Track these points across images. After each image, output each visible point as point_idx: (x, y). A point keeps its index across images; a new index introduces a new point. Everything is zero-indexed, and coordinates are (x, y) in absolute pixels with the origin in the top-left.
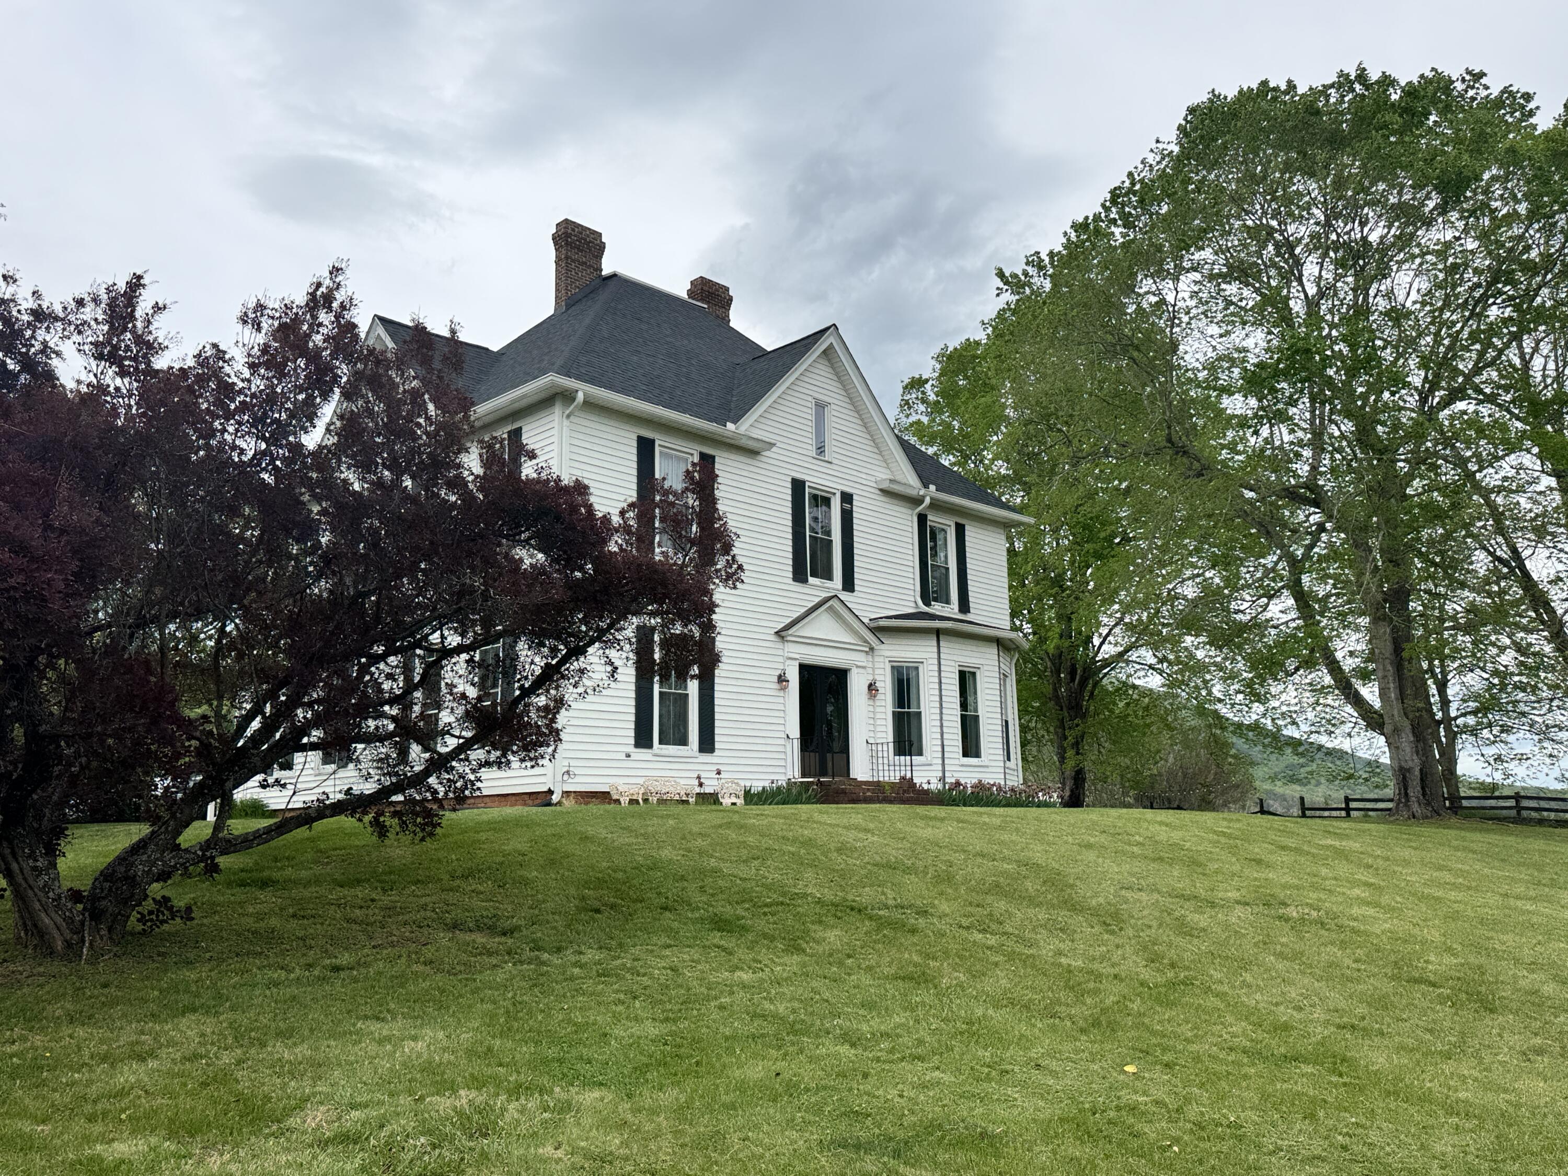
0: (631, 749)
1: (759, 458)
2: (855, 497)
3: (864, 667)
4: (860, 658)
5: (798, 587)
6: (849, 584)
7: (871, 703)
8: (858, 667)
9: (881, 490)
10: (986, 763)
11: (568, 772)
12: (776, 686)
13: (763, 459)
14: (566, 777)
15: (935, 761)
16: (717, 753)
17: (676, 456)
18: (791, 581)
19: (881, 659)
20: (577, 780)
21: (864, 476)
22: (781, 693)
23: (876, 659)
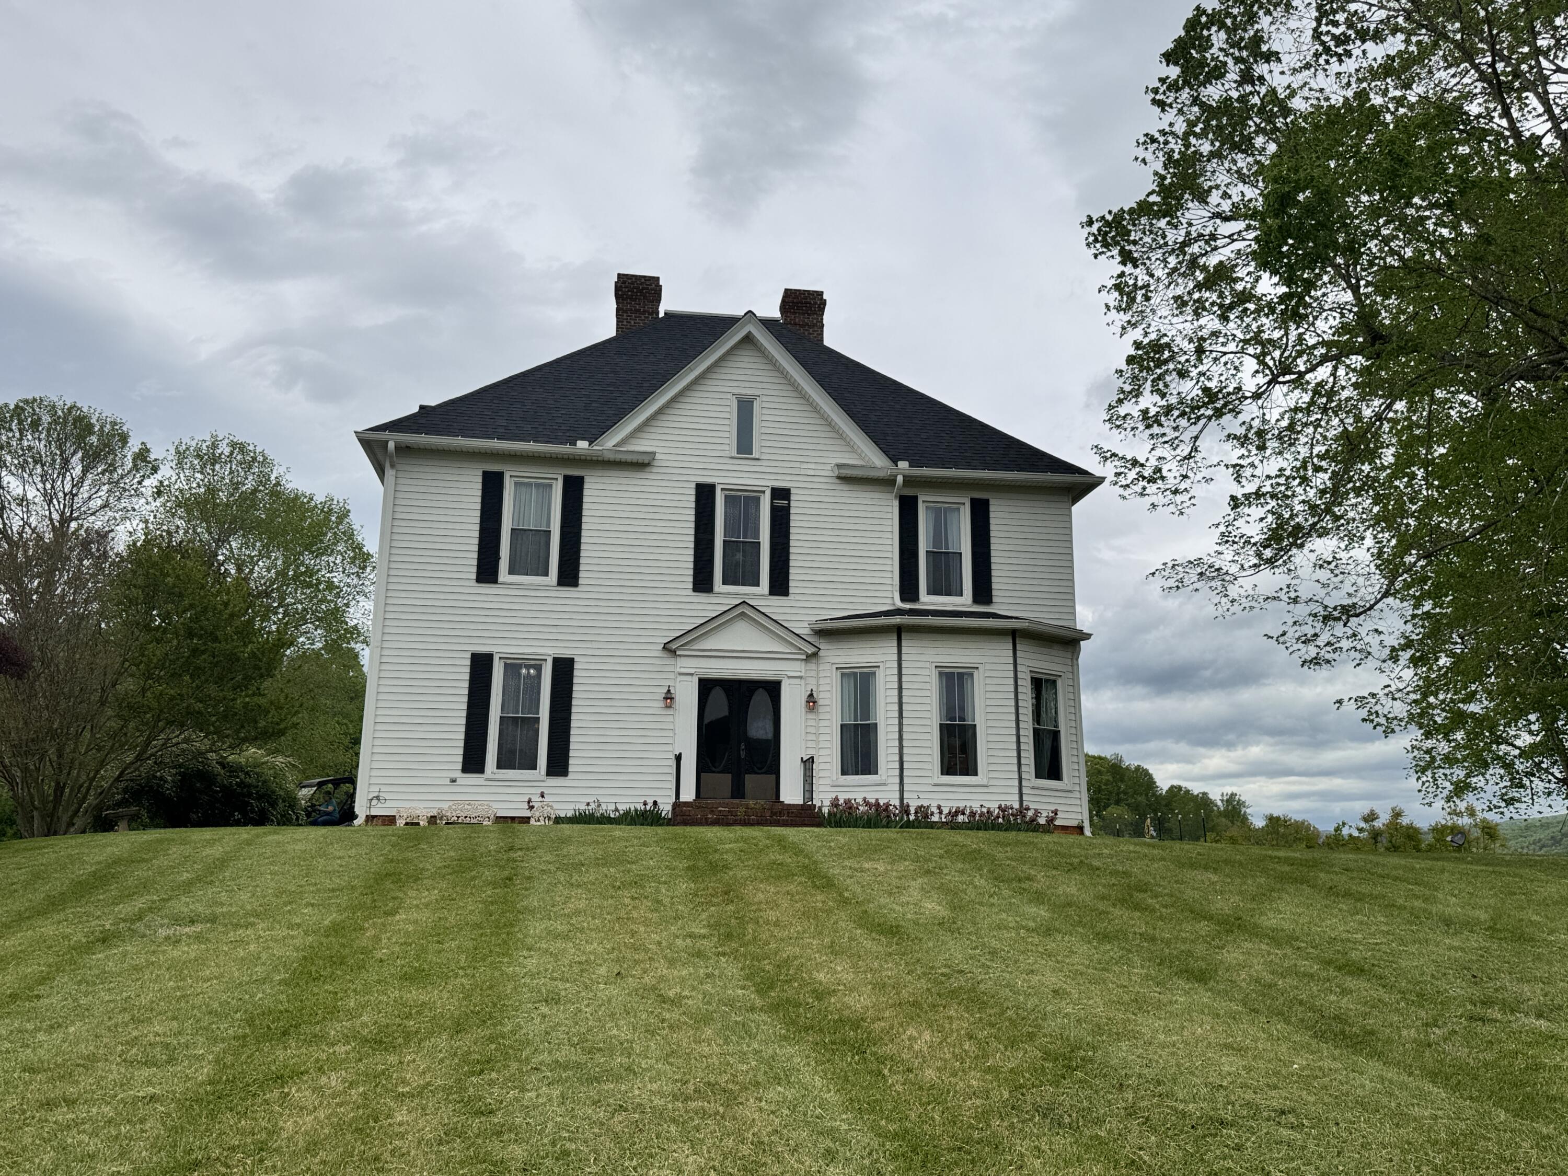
0: (458, 774)
1: (648, 469)
2: (793, 491)
3: (801, 678)
4: (797, 668)
5: (702, 597)
6: (780, 586)
7: (811, 716)
8: (789, 677)
9: (839, 477)
10: (985, 782)
11: (378, 798)
12: (662, 704)
13: (655, 470)
14: (374, 802)
15: (891, 780)
16: (570, 776)
17: (538, 485)
18: (690, 592)
19: (827, 667)
20: (388, 804)
21: (813, 466)
22: (671, 712)
23: (822, 667)
